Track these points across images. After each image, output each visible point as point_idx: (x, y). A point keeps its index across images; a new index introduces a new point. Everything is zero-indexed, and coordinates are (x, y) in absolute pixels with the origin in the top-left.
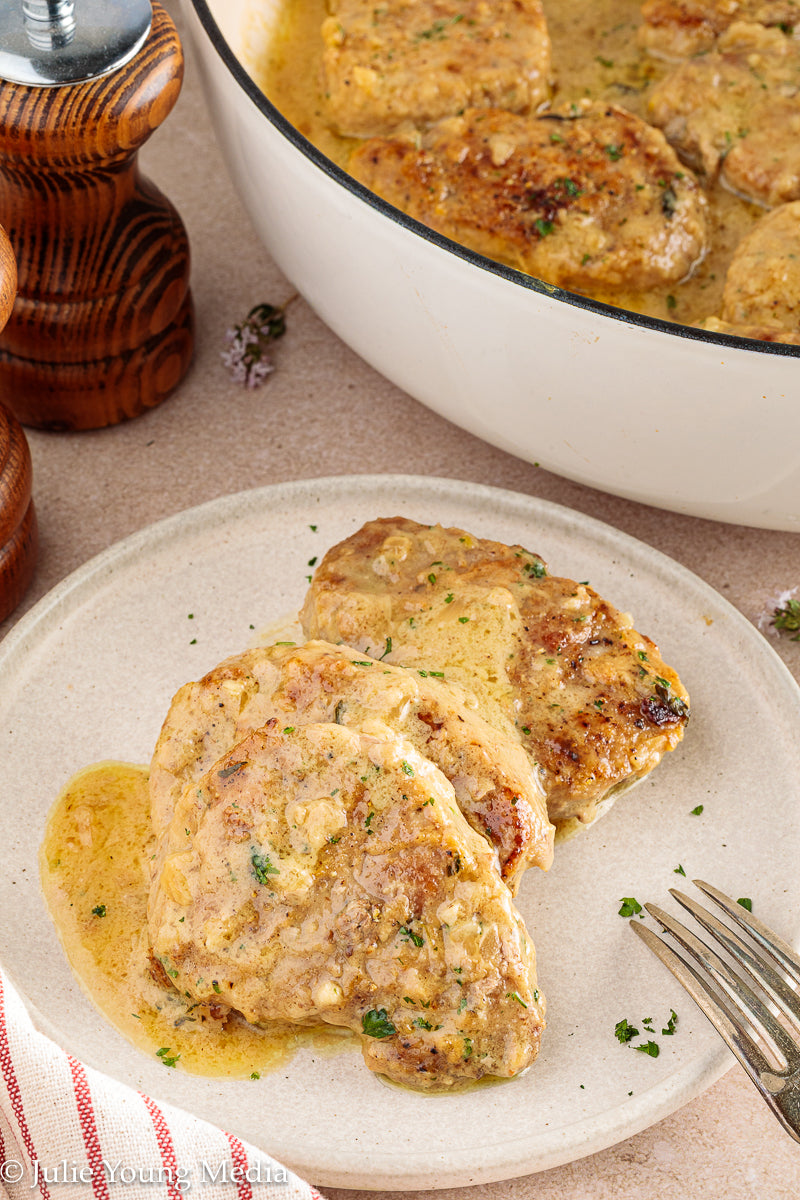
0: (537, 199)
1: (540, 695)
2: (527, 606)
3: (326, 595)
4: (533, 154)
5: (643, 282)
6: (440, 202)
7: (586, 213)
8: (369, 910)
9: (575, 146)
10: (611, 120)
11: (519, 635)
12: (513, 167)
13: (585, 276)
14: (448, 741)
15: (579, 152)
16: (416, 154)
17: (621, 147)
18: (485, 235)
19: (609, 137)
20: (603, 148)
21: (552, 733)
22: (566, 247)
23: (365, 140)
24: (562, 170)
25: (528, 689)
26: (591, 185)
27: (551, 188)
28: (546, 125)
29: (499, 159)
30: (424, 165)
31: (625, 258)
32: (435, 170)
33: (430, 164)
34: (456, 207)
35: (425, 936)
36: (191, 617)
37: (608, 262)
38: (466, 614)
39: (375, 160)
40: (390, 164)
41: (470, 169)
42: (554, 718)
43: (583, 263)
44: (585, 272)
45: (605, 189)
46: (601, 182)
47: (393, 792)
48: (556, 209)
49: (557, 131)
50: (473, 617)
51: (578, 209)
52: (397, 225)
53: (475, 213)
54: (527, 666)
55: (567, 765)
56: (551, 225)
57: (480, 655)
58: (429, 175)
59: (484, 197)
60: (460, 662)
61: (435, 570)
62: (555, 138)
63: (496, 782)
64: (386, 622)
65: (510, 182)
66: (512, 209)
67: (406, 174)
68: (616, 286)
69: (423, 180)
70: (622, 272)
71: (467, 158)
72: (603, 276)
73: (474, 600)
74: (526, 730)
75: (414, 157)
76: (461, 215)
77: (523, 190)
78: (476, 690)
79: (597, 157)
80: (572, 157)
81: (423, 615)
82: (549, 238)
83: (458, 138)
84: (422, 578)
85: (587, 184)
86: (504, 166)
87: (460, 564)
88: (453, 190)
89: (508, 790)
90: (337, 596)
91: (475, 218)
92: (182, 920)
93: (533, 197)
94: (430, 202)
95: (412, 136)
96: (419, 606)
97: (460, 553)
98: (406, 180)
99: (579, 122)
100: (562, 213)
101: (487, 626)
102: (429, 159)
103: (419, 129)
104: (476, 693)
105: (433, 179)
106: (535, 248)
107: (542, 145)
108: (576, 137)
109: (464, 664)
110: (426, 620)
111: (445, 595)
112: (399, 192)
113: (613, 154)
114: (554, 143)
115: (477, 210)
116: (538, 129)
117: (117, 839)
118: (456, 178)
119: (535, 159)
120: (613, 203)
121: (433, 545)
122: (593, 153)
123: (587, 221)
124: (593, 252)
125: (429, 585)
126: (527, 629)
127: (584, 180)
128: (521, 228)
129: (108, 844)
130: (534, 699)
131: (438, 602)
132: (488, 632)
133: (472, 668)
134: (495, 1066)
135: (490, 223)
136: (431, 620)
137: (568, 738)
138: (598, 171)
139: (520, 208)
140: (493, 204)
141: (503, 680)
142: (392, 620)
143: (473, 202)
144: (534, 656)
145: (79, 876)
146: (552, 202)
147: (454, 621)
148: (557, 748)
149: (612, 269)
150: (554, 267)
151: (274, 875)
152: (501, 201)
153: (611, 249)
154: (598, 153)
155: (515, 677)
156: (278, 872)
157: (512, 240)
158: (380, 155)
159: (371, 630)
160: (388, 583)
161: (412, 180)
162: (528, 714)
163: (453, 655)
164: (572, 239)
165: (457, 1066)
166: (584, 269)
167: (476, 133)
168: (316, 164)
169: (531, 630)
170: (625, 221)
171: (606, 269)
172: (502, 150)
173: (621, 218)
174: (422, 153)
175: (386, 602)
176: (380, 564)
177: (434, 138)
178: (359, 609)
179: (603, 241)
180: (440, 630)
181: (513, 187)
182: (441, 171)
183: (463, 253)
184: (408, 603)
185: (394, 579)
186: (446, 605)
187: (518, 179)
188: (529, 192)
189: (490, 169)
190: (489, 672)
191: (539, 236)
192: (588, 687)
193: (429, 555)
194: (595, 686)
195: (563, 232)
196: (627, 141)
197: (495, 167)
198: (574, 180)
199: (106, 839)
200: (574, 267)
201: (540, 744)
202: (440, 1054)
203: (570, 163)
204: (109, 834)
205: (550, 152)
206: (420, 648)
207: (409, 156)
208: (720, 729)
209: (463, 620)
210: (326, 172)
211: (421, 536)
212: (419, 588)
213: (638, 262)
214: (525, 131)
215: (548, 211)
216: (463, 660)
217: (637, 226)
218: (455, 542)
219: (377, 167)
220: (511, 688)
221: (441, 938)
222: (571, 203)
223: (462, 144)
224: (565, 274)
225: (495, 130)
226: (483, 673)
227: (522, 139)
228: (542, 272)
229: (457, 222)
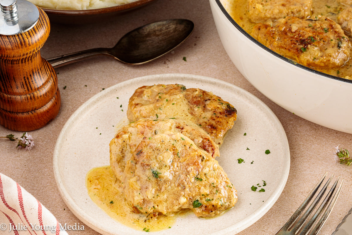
0: (302, 42)
1: (200, 116)
2: (186, 97)
3: (135, 109)
4: (303, 30)
5: (330, 66)
6: (276, 42)
7: (316, 46)
8: (186, 176)
9: (315, 28)
10: (326, 21)
11: (188, 104)
12: (297, 33)
13: (314, 63)
14: (187, 131)
15: (316, 30)
16: (270, 28)
17: (328, 29)
18: (287, 51)
19: (325, 26)
20: (323, 29)
21: (206, 124)
22: (309, 55)
23: (258, 23)
24: (311, 34)
25: (196, 116)
26: (318, 39)
27: (307, 39)
28: (308, 22)
29: (293, 30)
30: (273, 31)
31: (325, 59)
32: (275, 32)
33: (274, 31)
34: (280, 43)
35: (202, 178)
36: (97, 128)
37: (320, 60)
38: (173, 102)
39: (259, 29)
40: (263, 30)
41: (285, 33)
42: (205, 120)
43: (313, 60)
44: (314, 62)
45: (322, 40)
46: (321, 38)
47: (182, 145)
48: (307, 45)
49: (311, 24)
50: (175, 102)
51: (314, 45)
52: (256, 44)
53: (285, 45)
54: (193, 110)
55: (214, 130)
56: (305, 49)
57: (181, 111)
58: (273, 34)
59: (288, 40)
60: (177, 114)
61: (160, 95)
62: (310, 25)
63: (202, 137)
64: (154, 111)
65: (296, 37)
66: (295, 44)
67: (267, 33)
68: (323, 67)
69: (272, 35)
70: (324, 63)
71: (285, 29)
72: (319, 64)
73: (173, 99)
74: (200, 125)
75: (270, 29)
76: (281, 45)
77: (299, 39)
78: (185, 119)
79: (321, 31)
80: (314, 31)
81: (162, 106)
82: (305, 53)
83: (283, 24)
84: (157, 98)
85: (317, 38)
86: (295, 32)
87: (165, 92)
88: (279, 38)
89: (205, 139)
90: (138, 108)
91: (285, 46)
92: (140, 194)
93: (302, 41)
94: (273, 41)
95: (270, 23)
96: (160, 104)
97: (164, 89)
98: (267, 35)
99: (317, 21)
100: (309, 46)
101: (180, 104)
102: (274, 29)
103: (273, 21)
104: (185, 120)
105: (274, 35)
106: (301, 55)
107: (306, 27)
108: (316, 26)
109: (178, 114)
110: (164, 107)
111: (165, 100)
112: (265, 38)
113: (325, 31)
114: (309, 27)
115: (286, 44)
116: (305, 23)
117: (107, 185)
118: (281, 35)
119: (303, 31)
120: (324, 44)
121: (156, 89)
122: (320, 30)
123: (316, 48)
124: (316, 57)
125: (160, 99)
126: (189, 102)
127: (316, 37)
128: (297, 49)
129: (105, 186)
130: (199, 118)
131: (164, 102)
132: (180, 105)
133: (181, 114)
134: (229, 205)
135: (289, 48)
136: (165, 107)
137: (211, 124)
138: (321, 35)
139: (297, 44)
140: (290, 42)
141: (189, 115)
142: (155, 110)
143: (285, 41)
144: (194, 107)
145: (102, 196)
146: (307, 43)
147: (171, 105)
148: (210, 127)
149: (321, 62)
150: (306, 60)
151: (160, 174)
152: (293, 42)
153: (322, 56)
154: (321, 30)
155: (192, 114)
156: (161, 173)
157: (294, 53)
158: (261, 28)
159: (151, 114)
160: (149, 102)
161: (269, 35)
162: (199, 121)
163: (175, 113)
164: (311, 53)
165: (220, 208)
166: (314, 61)
167: (288, 23)
168: (236, 27)
169: (190, 102)
170: (327, 49)
171: (320, 62)
172: (294, 28)
173: (326, 48)
174: (272, 28)
175: (152, 106)
176: (145, 97)
177: (276, 24)
178: (146, 109)
179: (320, 54)
180: (168, 108)
181: (296, 38)
182: (277, 33)
183: (273, 53)
184: (157, 105)
185: (151, 100)
186: (167, 102)
187: (298, 36)
188: (301, 40)
189: (290, 33)
190: (185, 114)
191: (302, 52)
192: (210, 111)
193: (156, 92)
194: (211, 110)
195: (309, 51)
196: (330, 27)
197: (292, 32)
198: (313, 37)
199: (104, 186)
200: (311, 61)
201: (205, 128)
202: (215, 206)
203: (313, 33)
204: (104, 184)
205: (308, 29)
206: (166, 114)
207: (269, 28)
208: (241, 114)
209: (173, 104)
210: (238, 29)
211: (152, 88)
212: (158, 100)
213: (329, 60)
214: (302, 23)
215: (305, 45)
216: (178, 113)
217: (330, 51)
218: (161, 87)
219: (259, 31)
220: (192, 116)
221: (206, 177)
222: (312, 43)
223: (284, 26)
224: (309, 63)
225: (293, 23)
226: (184, 115)
227: (301, 25)
228: (302, 62)
229: (280, 47)
